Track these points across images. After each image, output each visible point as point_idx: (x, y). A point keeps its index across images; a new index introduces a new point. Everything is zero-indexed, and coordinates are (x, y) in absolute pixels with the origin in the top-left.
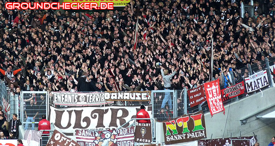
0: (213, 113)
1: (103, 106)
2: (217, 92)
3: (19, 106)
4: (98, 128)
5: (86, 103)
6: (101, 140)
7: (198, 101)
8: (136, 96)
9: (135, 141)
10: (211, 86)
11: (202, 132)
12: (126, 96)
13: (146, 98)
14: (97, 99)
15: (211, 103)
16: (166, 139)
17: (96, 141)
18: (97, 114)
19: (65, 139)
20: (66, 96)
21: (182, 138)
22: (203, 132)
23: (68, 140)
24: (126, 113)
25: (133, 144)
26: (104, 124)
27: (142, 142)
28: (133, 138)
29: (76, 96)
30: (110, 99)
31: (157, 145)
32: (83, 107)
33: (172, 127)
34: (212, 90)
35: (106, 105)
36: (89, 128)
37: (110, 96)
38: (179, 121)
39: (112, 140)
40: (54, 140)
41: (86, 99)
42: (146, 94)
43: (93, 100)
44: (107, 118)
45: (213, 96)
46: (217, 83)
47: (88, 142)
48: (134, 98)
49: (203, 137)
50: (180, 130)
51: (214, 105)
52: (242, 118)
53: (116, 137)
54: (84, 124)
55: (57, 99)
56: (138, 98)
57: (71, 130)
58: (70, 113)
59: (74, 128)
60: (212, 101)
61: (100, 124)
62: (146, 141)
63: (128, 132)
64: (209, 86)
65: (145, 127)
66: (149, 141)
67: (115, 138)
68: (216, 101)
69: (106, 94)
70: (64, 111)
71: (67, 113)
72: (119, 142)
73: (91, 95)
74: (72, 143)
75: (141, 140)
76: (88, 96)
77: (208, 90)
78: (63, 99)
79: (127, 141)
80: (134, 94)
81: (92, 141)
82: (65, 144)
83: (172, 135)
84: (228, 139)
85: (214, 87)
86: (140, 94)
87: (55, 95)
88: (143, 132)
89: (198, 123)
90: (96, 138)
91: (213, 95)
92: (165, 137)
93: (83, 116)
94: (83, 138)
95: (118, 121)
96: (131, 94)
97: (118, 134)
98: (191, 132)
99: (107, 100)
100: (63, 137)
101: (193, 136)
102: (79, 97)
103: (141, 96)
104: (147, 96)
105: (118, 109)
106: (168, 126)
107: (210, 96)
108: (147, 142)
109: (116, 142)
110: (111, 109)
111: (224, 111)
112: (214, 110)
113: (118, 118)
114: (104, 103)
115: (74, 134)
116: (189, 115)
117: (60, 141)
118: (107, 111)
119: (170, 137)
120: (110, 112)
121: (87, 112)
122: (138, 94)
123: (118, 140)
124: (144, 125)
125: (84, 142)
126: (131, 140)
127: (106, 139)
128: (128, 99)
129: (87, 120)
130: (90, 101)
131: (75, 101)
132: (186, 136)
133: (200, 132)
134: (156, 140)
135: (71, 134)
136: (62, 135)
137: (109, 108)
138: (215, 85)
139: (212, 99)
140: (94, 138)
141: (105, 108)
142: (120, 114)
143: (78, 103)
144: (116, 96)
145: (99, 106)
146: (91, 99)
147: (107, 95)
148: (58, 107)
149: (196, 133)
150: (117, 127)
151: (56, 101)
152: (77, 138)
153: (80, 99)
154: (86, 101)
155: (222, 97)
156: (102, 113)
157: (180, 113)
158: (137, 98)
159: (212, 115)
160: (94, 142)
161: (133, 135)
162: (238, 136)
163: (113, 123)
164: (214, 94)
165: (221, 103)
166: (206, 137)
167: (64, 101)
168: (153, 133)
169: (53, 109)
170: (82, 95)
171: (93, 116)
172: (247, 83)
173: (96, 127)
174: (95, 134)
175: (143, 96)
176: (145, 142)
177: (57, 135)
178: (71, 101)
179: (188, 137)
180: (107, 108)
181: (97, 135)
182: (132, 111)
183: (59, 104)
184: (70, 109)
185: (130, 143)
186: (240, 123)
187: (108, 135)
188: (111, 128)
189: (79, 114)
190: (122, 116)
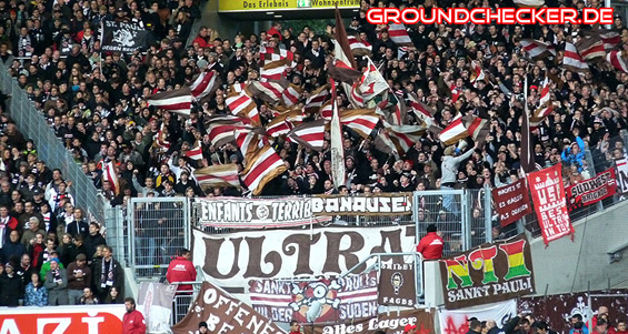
0: (548, 239)
1: (308, 227)
2: (555, 192)
4: (299, 276)
5: (270, 221)
6: (305, 301)
7: (515, 212)
8: (380, 205)
9: (380, 301)
10: (543, 180)
11: (525, 280)
12: (359, 204)
13: (402, 209)
14: (295, 213)
15: (544, 217)
16: (446, 297)
17: (293, 305)
18: (296, 246)
19: (227, 301)
20: (227, 207)
21: (483, 293)
22: (529, 279)
23: (233, 304)
24: (358, 242)
25: (375, 308)
26: (312, 266)
27: (395, 304)
28: (376, 297)
29: (250, 207)
30: (324, 212)
31: (427, 310)
32: (263, 229)
33: (460, 271)
34: (546, 189)
35: (315, 226)
36: (279, 276)
37: (325, 205)
38: (474, 257)
39: (329, 301)
40: (203, 305)
41: (271, 213)
42: (401, 199)
43: (287, 214)
44: (318, 254)
45: (548, 202)
46: (556, 173)
47: (278, 308)
48: (375, 209)
49: (527, 292)
50: (477, 276)
51: (551, 222)
52: (612, 249)
53: (338, 295)
54: (267, 268)
55: (207, 214)
56: (386, 209)
57: (239, 280)
58: (237, 243)
59: (246, 276)
60: (547, 213)
61: (303, 267)
62: (404, 301)
63: (364, 284)
64: (538, 179)
65: (402, 271)
66: (410, 302)
67: (335, 297)
68: (555, 213)
69: (315, 200)
70: (224, 240)
71: (231, 243)
72: (345, 304)
73: (282, 205)
74: (241, 310)
75: (392, 301)
76: (275, 206)
77: (537, 187)
78: (220, 212)
79: (360, 303)
80: (376, 199)
81: (286, 304)
82: (228, 313)
83: (460, 287)
84: (582, 294)
85: (549, 182)
86: (388, 200)
87: (204, 204)
88: (397, 283)
89: (516, 260)
90: (294, 297)
91: (548, 198)
92: (446, 292)
93: (266, 249)
94: (266, 299)
95: (342, 260)
96: (369, 199)
97: (343, 289)
98: (501, 282)
99: (316, 214)
100: (221, 298)
101: (506, 288)
102: (255, 207)
103: (390, 204)
104: (404, 204)
105: (342, 234)
106: (450, 270)
107: (543, 201)
108: (407, 305)
109: (339, 305)
110: (325, 233)
111: (571, 233)
112: (552, 231)
113: (342, 253)
114: (311, 221)
115: (246, 290)
116: (497, 244)
117: (216, 306)
118: (316, 238)
119: (456, 292)
120: (323, 241)
121: (273, 242)
122: (385, 201)
123: (343, 301)
124: (399, 267)
125: (269, 307)
126: (371, 301)
127: (316, 299)
128: (363, 210)
129: (274, 258)
130: (280, 218)
131: (246, 216)
132: (491, 290)
133: (521, 281)
134: (426, 300)
135: (240, 290)
136: (219, 293)
137: (322, 230)
138: (553, 177)
139: (546, 209)
140: (290, 297)
141: (311, 232)
142: (345, 243)
143: (254, 221)
144: (336, 204)
145: (300, 228)
146: (281, 211)
147: (316, 203)
148: (209, 230)
149: (512, 283)
150: (340, 272)
151: (205, 217)
152: (253, 298)
153: (258, 211)
154: (270, 217)
155: (568, 202)
156: (306, 244)
157: (478, 240)
158: (382, 209)
159: (546, 242)
160: (289, 307)
161: (376, 289)
162: (603, 287)
163: (331, 265)
164: (550, 196)
165: (567, 217)
166: (534, 292)
167: (222, 217)
168: (419, 284)
169: (199, 235)
170: (263, 203)
171: (287, 249)
172: (621, 172)
173: (295, 274)
174: (292, 288)
175: (396, 204)
176: (401, 305)
177: (208, 292)
178: (237, 219)
179: (496, 293)
180: (316, 231)
181: (297, 290)
182: (372, 237)
183: (212, 224)
184: (236, 236)
185: (367, 307)
186: (608, 259)
187: (320, 290)
188: (327, 275)
189: (255, 245)
190: (351, 249)
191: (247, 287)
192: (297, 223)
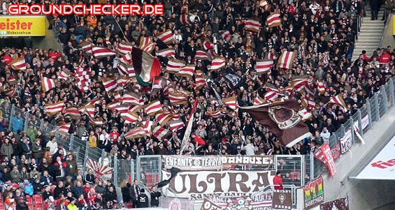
1: (220, 170)
3: (135, 171)
4: (216, 193)
5: (201, 167)
6: (234, 206)
8: (256, 160)
9: (273, 207)
12: (246, 160)
13: (268, 163)
14: (213, 164)
15: (330, 166)
16: (305, 205)
17: (228, 208)
18: (214, 179)
20: (179, 160)
21: (313, 203)
22: (323, 196)
23: (218, 209)
24: (245, 178)
26: (223, 188)
28: (271, 205)
29: (191, 160)
30: (228, 163)
32: (198, 171)
33: (308, 193)
35: (224, 170)
36: (206, 193)
37: (228, 160)
38: (311, 186)
39: (247, 206)
42: (267, 158)
43: (209, 164)
44: (225, 183)
48: (254, 162)
50: (312, 195)
53: (251, 204)
54: (200, 189)
55: (169, 163)
56: (259, 163)
57: (186, 194)
58: (184, 177)
59: (189, 192)
61: (218, 188)
62: (286, 207)
63: (265, 199)
64: (324, 149)
69: (223, 157)
70: (177, 175)
71: (181, 177)
73: (207, 160)
75: (280, 207)
76: (203, 160)
78: (175, 162)
79: (263, 207)
80: (254, 158)
81: (225, 207)
83: (308, 201)
85: (327, 150)
86: (261, 158)
87: (167, 159)
88: (282, 198)
90: (228, 204)
93: (198, 180)
95: (238, 186)
98: (317, 197)
99: (224, 164)
100: (212, 206)
102: (193, 160)
103: (262, 161)
104: (269, 161)
105: (237, 174)
109: (252, 208)
110: (228, 173)
112: (333, 172)
113: (237, 182)
114: (222, 167)
116: (315, 180)
118: (224, 175)
119: (307, 203)
120: (227, 176)
121: (202, 177)
122: (259, 159)
123: (254, 207)
124: (284, 192)
126: (269, 207)
127: (240, 205)
128: (248, 163)
129: (202, 184)
130: (206, 165)
131: (189, 164)
134: (297, 207)
136: (212, 204)
140: (226, 204)
141: (222, 172)
142: (239, 178)
143: (193, 167)
144: (234, 160)
145: (216, 170)
146: (206, 162)
147: (224, 159)
151: (167, 164)
153: (195, 162)
154: (201, 165)
156: (218, 178)
158: (257, 163)
161: (271, 201)
163: (232, 188)
166: (324, 201)
167: (177, 164)
168: (294, 199)
169: (165, 173)
170: (197, 158)
171: (209, 180)
172: (342, 144)
173: (215, 191)
174: (227, 200)
175: (265, 160)
177: (206, 203)
178: (184, 165)
179: (316, 202)
181: (229, 201)
182: (253, 176)
183: (171, 167)
184: (183, 173)
185: (266, 209)
189: (193, 178)
190: (242, 181)
191: (190, 198)
192: (215, 168)
